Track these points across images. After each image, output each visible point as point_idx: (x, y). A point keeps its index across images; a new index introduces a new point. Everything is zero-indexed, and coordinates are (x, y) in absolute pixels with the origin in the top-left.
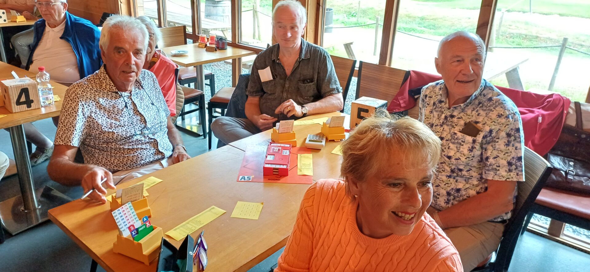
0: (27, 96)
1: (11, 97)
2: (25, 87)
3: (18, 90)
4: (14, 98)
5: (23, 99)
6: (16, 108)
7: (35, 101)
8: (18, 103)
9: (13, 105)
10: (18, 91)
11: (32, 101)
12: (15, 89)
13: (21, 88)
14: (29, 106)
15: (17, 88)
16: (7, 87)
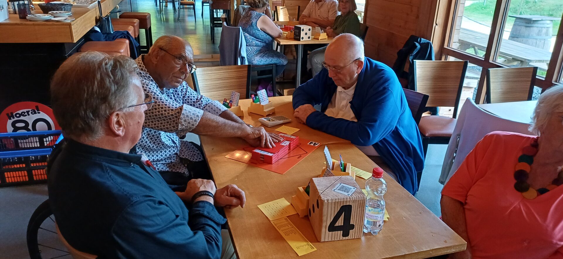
0: (347, 219)
1: (324, 218)
2: (348, 204)
3: (336, 207)
4: (328, 220)
5: (340, 222)
6: (326, 235)
7: (356, 227)
8: (332, 228)
9: (323, 230)
10: (336, 209)
11: (352, 227)
12: (333, 205)
13: (342, 205)
14: (346, 234)
15: (336, 205)
16: (322, 201)
